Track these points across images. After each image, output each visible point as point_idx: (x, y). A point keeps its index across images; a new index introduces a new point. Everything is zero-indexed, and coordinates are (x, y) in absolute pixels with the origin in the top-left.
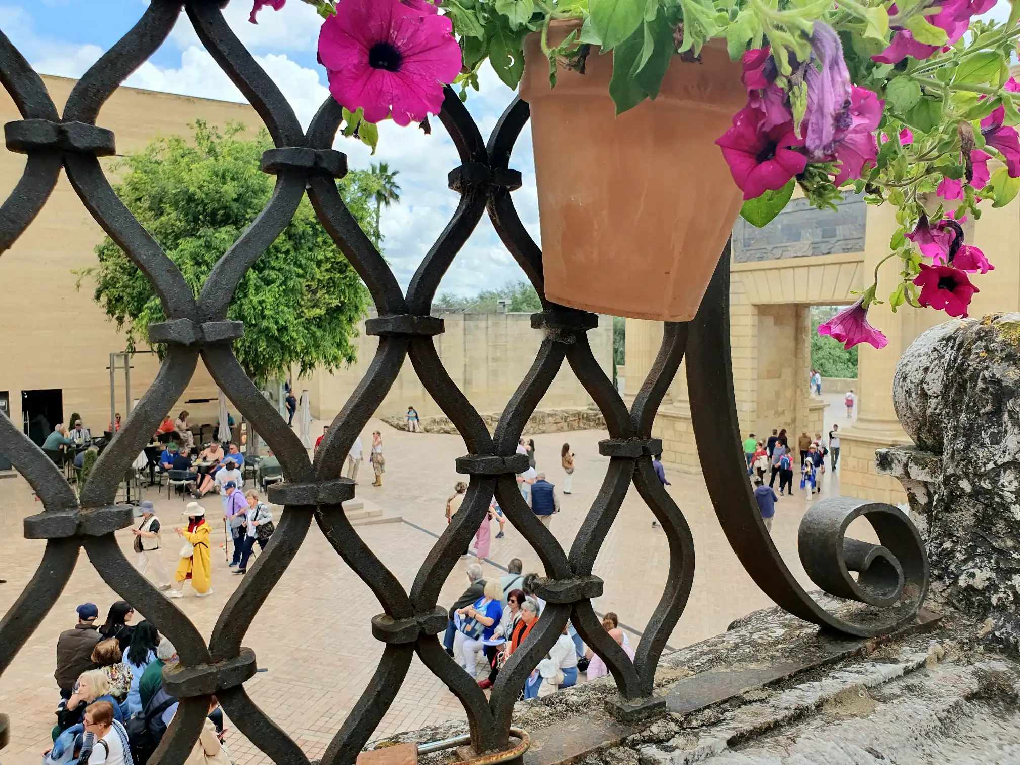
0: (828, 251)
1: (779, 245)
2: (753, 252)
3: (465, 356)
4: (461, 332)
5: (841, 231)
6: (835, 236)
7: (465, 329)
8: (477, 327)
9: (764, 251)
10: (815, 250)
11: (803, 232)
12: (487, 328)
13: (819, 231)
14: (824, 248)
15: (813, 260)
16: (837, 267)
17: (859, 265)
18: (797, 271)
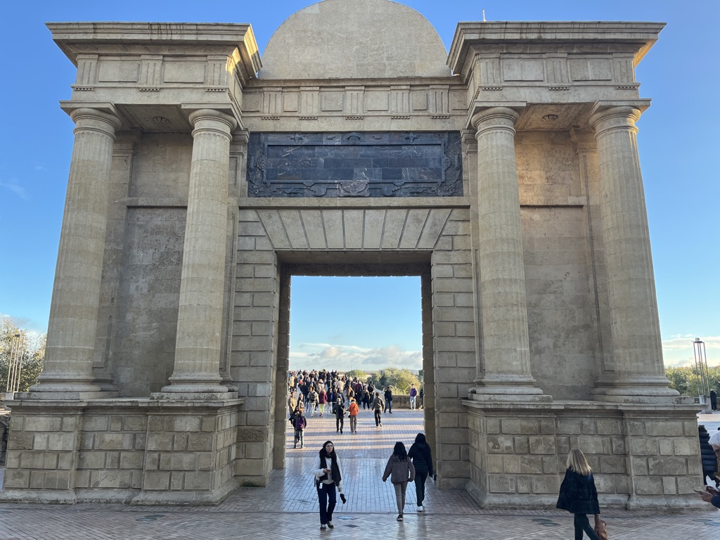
0: (391, 193)
1: (322, 181)
2: (281, 186)
5: (407, 173)
6: (400, 178)
9: (298, 186)
10: (374, 190)
11: (356, 171)
13: (378, 171)
14: (385, 188)
15: (373, 201)
16: (404, 212)
17: (433, 211)
18: (348, 213)
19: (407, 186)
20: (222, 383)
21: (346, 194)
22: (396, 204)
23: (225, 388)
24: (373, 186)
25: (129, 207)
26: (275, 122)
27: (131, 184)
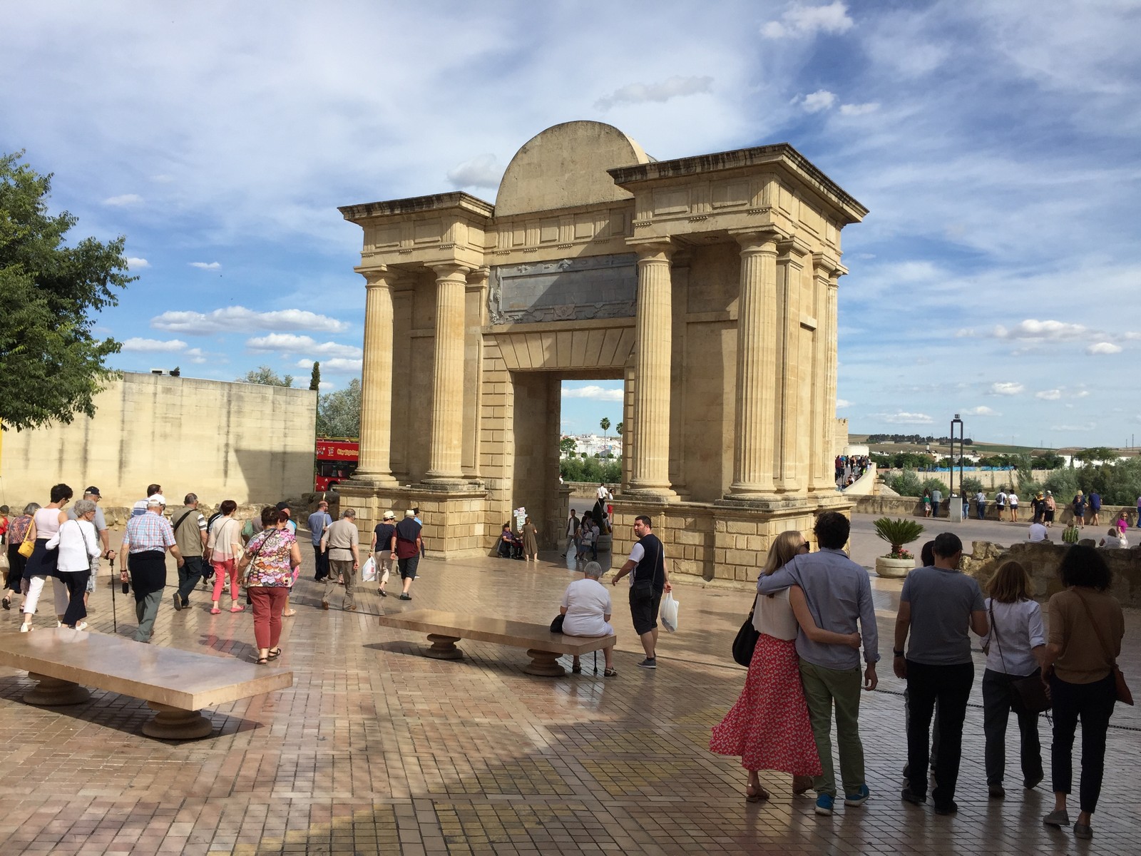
1: (540, 307)
2: (512, 314)
3: (123, 430)
4: (119, 397)
5: (606, 295)
6: (600, 300)
7: (124, 393)
8: (140, 392)
9: (524, 313)
11: (567, 295)
12: (155, 394)
13: (583, 294)
15: (577, 324)
16: (602, 331)
17: (626, 330)
18: (560, 336)
19: (606, 307)
20: (464, 477)
21: (558, 318)
22: (594, 326)
23: (466, 481)
24: (579, 309)
25: (412, 338)
26: (507, 256)
27: (412, 319)
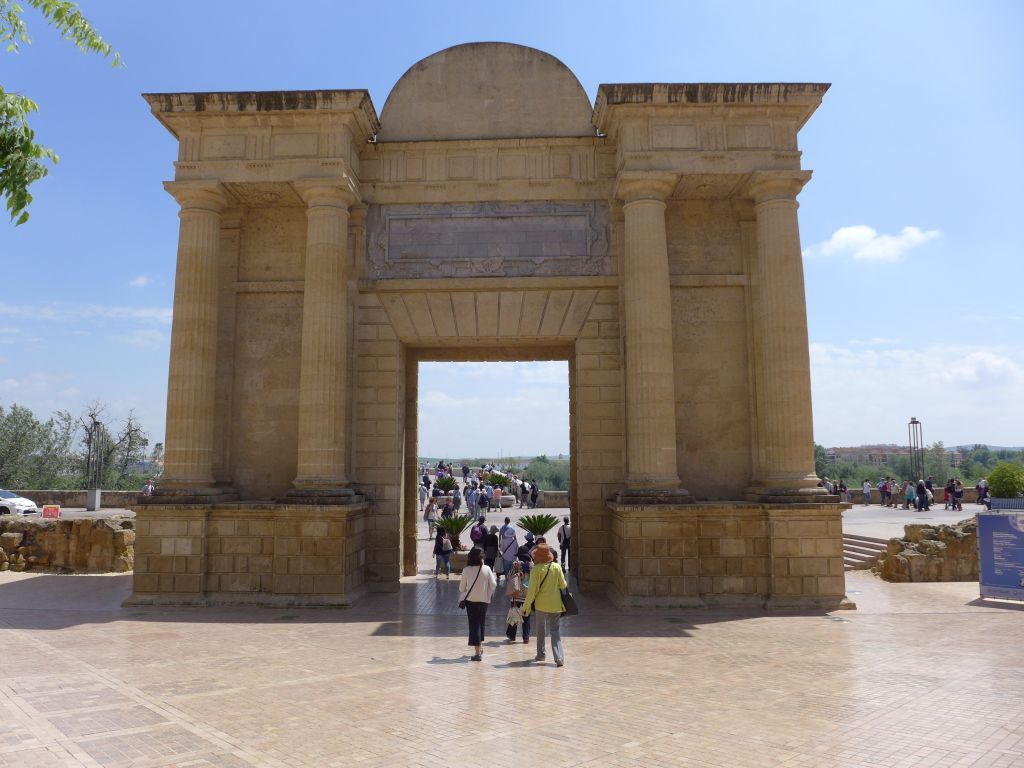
0: (529, 273)
1: (450, 259)
5: (547, 249)
6: (540, 254)
9: (424, 266)
10: (510, 270)
11: (489, 247)
14: (523, 268)
15: (509, 283)
16: (544, 292)
18: (481, 297)
19: (549, 263)
20: (348, 485)
21: (479, 274)
22: (535, 284)
24: (508, 264)
25: (238, 293)
26: (397, 192)
27: (239, 267)
